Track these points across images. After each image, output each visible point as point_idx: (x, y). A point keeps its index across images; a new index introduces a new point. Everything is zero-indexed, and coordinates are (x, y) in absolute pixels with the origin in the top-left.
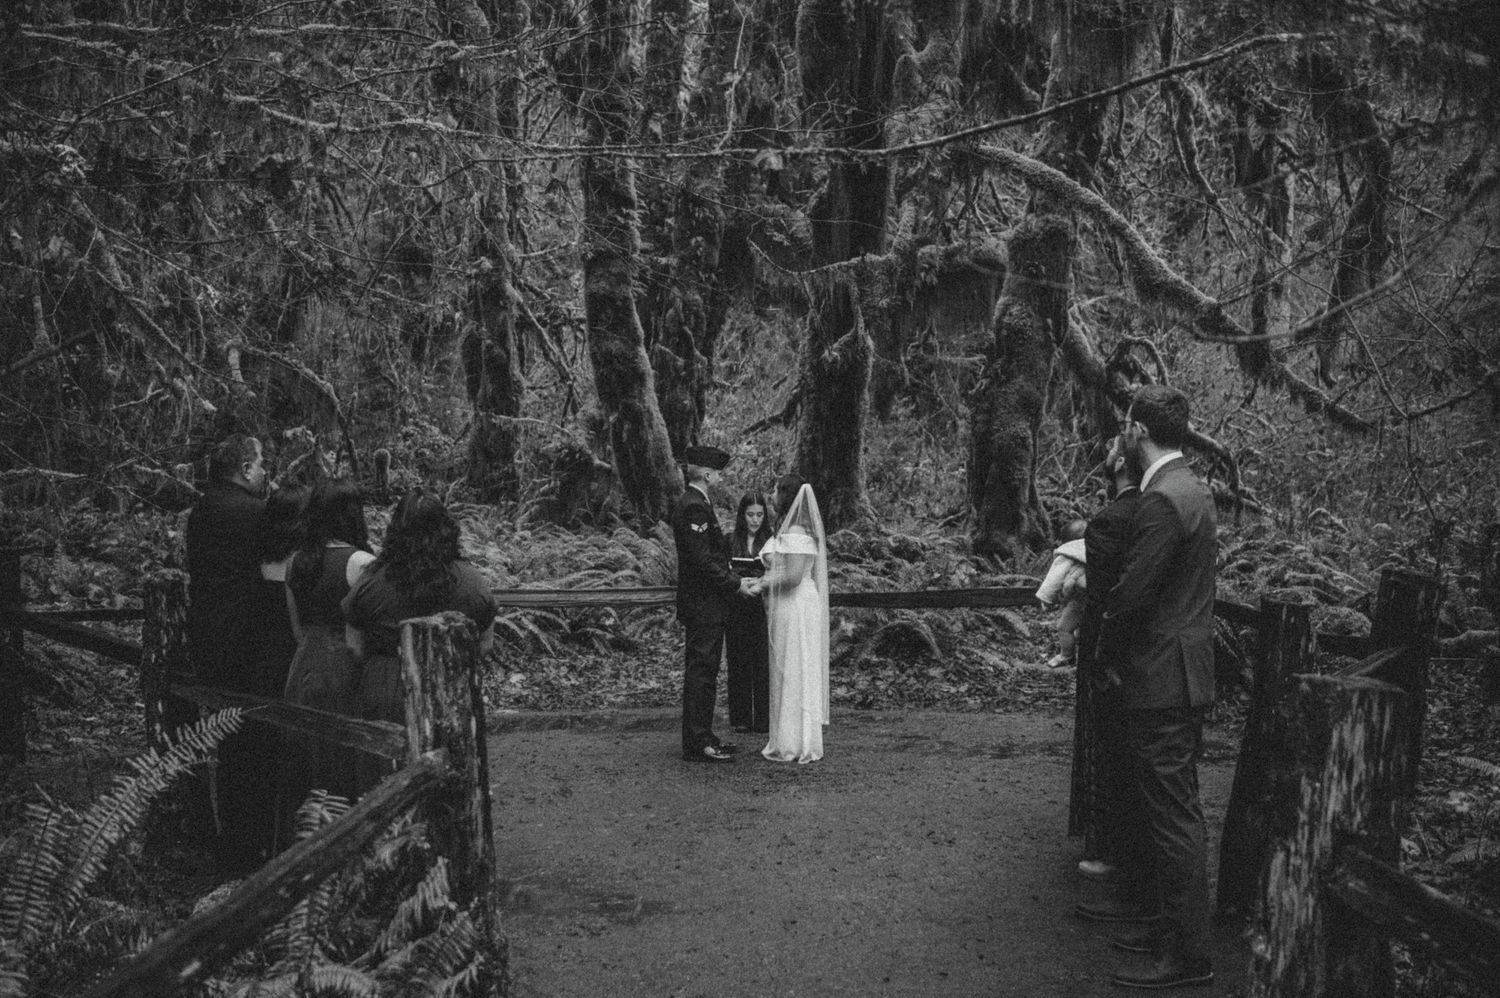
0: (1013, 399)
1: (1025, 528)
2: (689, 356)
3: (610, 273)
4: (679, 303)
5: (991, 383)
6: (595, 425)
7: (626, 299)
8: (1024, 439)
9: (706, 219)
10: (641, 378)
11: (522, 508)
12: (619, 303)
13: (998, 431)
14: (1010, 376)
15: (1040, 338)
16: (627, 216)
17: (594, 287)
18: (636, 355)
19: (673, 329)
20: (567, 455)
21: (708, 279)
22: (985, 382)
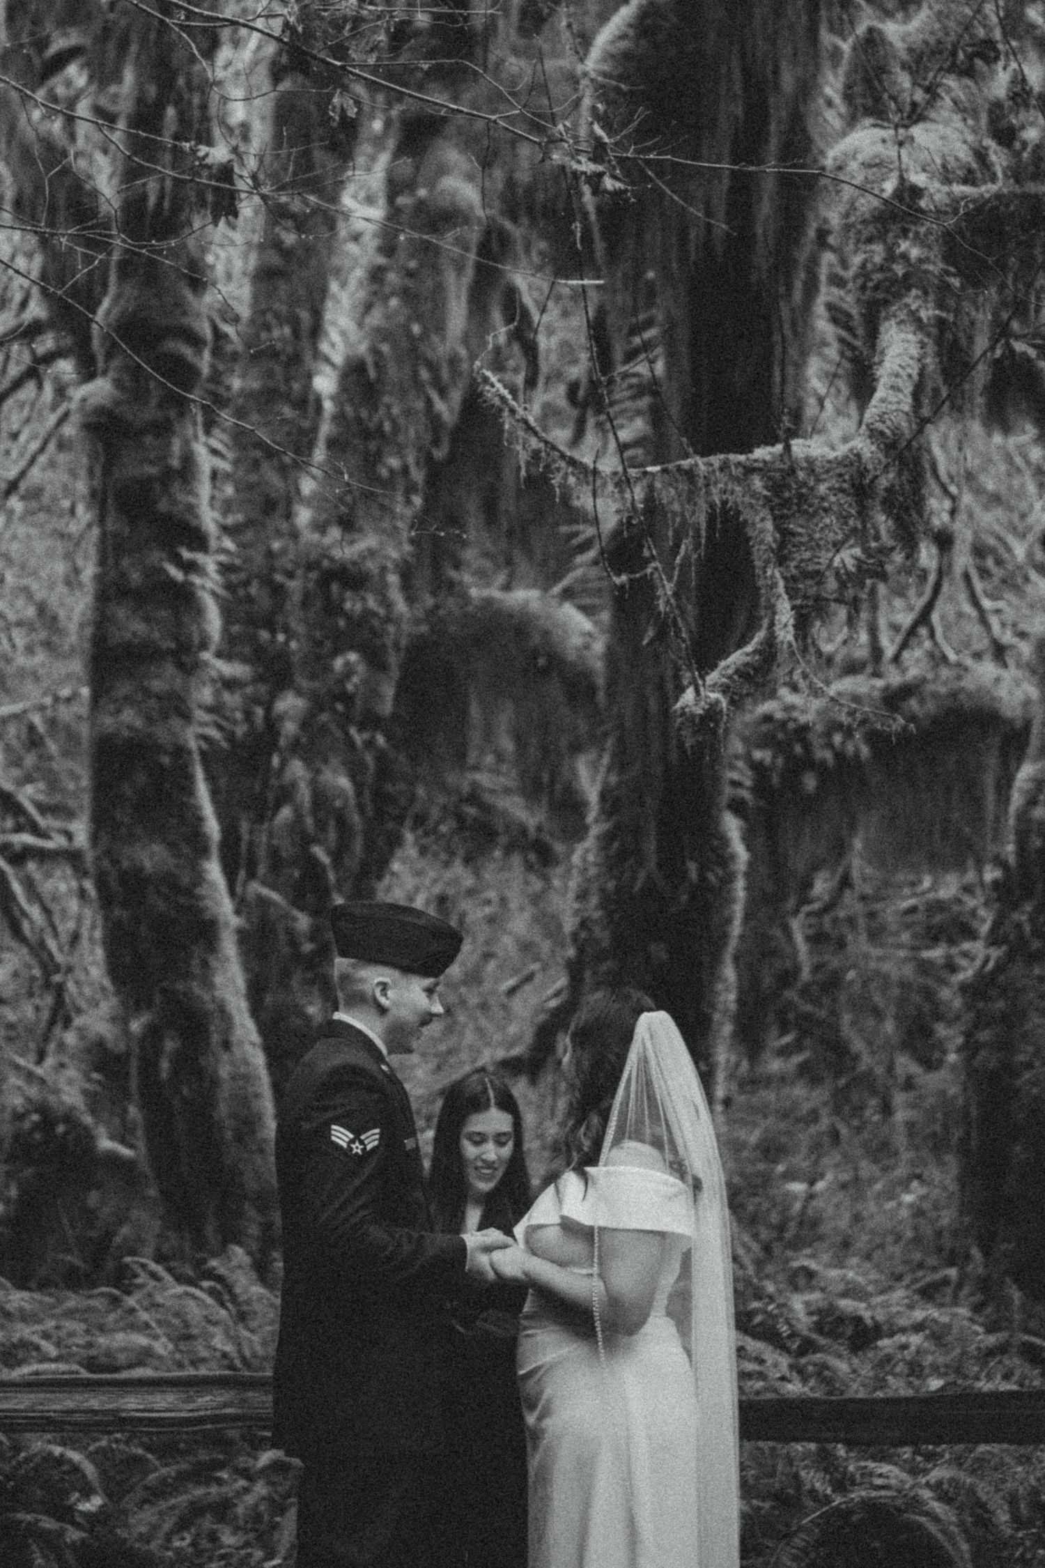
22: (996, 953)
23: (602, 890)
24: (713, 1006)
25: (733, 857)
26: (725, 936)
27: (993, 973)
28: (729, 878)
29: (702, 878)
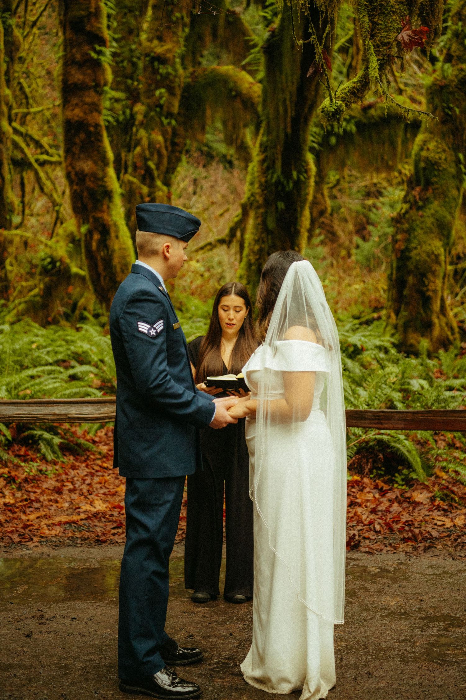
0: (429, 222)
1: (436, 332)
2: (152, 185)
3: (84, 103)
4: (145, 142)
5: (411, 208)
6: (72, 239)
7: (97, 126)
8: (437, 256)
9: (168, 74)
10: (108, 194)
11: (11, 305)
12: (92, 129)
13: (416, 248)
14: (427, 201)
15: (453, 170)
16: (100, 53)
17: (69, 114)
18: (105, 175)
19: (140, 163)
20: (50, 263)
21: (169, 124)
22: (406, 206)
23: (260, 182)
24: (301, 226)
25: (310, 169)
26: (306, 200)
27: (404, 214)
28: (308, 178)
29: (298, 177)
